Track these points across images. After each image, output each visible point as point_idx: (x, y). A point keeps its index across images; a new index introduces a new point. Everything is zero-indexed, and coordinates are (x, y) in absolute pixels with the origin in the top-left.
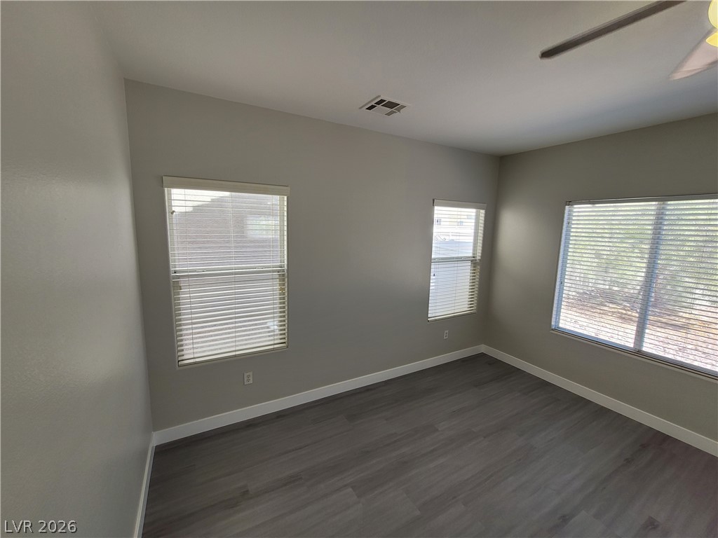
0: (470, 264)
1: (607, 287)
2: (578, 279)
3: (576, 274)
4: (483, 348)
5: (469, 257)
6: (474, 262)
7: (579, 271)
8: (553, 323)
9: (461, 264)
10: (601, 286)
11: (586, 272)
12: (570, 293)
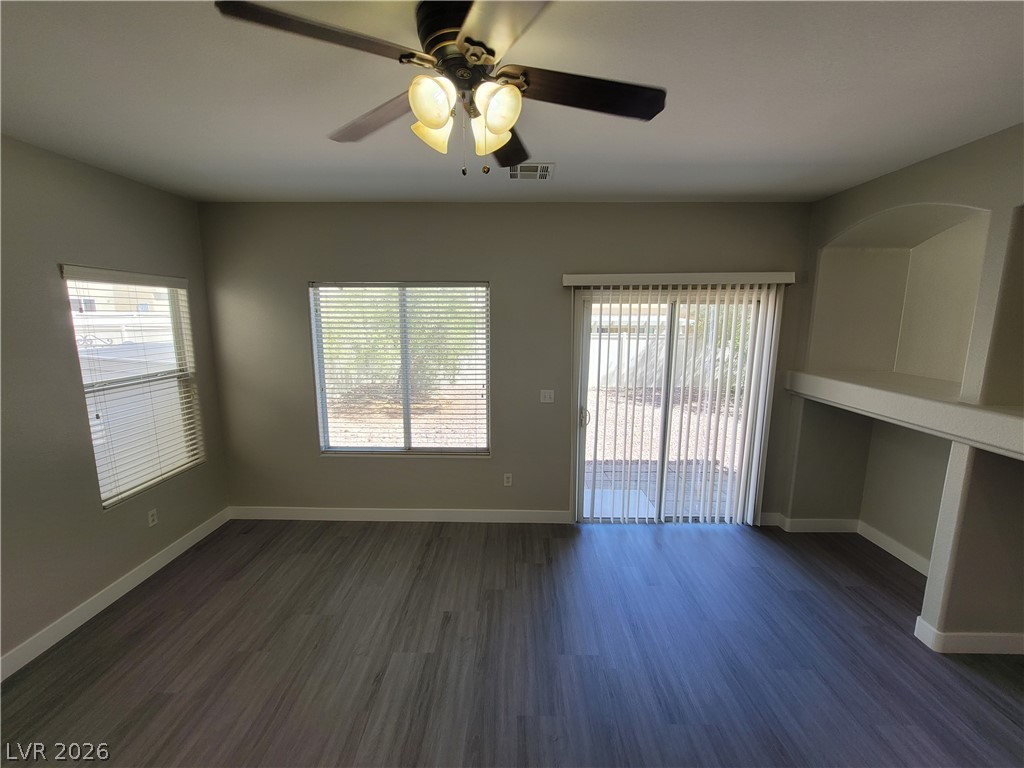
0: (176, 383)
1: (370, 381)
2: (339, 376)
3: (337, 371)
4: (231, 513)
5: (173, 372)
6: (184, 380)
7: (338, 366)
8: (322, 444)
9: (156, 386)
10: (365, 381)
11: (346, 366)
12: (334, 396)
